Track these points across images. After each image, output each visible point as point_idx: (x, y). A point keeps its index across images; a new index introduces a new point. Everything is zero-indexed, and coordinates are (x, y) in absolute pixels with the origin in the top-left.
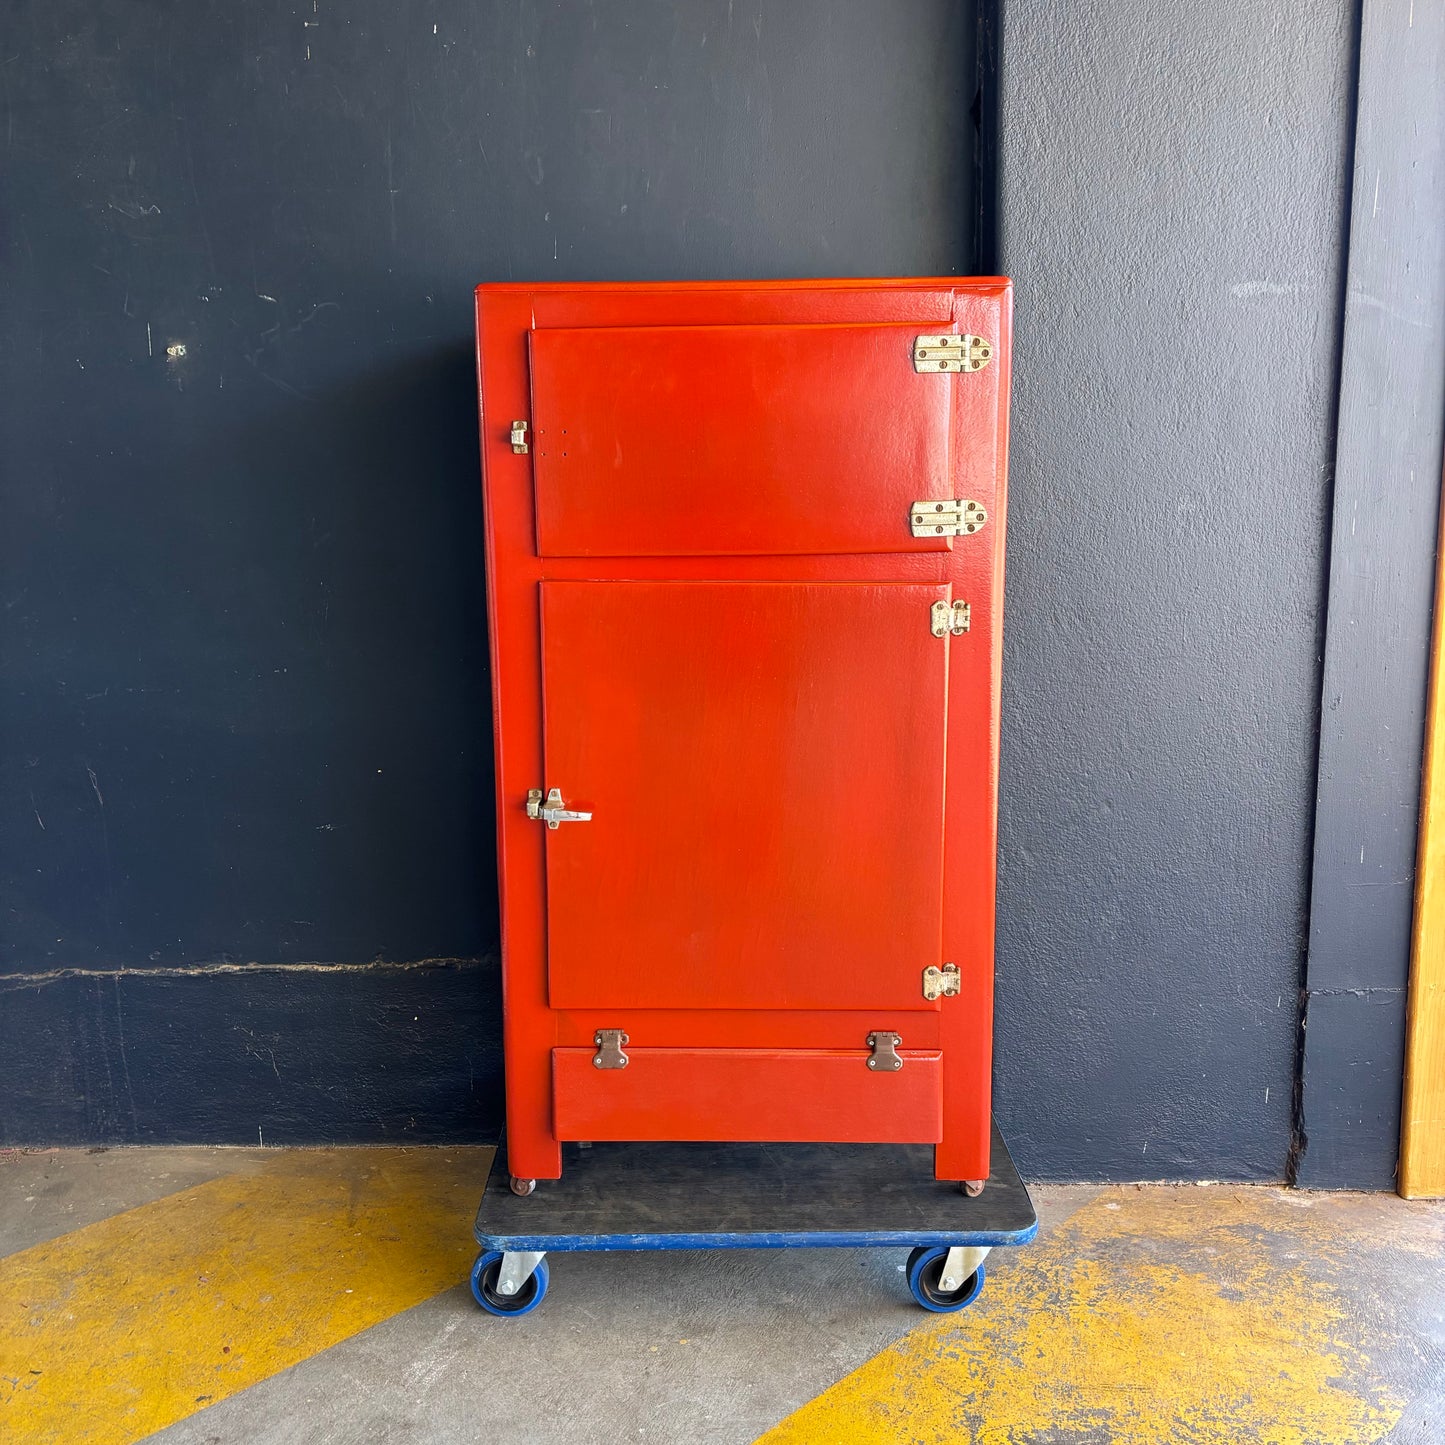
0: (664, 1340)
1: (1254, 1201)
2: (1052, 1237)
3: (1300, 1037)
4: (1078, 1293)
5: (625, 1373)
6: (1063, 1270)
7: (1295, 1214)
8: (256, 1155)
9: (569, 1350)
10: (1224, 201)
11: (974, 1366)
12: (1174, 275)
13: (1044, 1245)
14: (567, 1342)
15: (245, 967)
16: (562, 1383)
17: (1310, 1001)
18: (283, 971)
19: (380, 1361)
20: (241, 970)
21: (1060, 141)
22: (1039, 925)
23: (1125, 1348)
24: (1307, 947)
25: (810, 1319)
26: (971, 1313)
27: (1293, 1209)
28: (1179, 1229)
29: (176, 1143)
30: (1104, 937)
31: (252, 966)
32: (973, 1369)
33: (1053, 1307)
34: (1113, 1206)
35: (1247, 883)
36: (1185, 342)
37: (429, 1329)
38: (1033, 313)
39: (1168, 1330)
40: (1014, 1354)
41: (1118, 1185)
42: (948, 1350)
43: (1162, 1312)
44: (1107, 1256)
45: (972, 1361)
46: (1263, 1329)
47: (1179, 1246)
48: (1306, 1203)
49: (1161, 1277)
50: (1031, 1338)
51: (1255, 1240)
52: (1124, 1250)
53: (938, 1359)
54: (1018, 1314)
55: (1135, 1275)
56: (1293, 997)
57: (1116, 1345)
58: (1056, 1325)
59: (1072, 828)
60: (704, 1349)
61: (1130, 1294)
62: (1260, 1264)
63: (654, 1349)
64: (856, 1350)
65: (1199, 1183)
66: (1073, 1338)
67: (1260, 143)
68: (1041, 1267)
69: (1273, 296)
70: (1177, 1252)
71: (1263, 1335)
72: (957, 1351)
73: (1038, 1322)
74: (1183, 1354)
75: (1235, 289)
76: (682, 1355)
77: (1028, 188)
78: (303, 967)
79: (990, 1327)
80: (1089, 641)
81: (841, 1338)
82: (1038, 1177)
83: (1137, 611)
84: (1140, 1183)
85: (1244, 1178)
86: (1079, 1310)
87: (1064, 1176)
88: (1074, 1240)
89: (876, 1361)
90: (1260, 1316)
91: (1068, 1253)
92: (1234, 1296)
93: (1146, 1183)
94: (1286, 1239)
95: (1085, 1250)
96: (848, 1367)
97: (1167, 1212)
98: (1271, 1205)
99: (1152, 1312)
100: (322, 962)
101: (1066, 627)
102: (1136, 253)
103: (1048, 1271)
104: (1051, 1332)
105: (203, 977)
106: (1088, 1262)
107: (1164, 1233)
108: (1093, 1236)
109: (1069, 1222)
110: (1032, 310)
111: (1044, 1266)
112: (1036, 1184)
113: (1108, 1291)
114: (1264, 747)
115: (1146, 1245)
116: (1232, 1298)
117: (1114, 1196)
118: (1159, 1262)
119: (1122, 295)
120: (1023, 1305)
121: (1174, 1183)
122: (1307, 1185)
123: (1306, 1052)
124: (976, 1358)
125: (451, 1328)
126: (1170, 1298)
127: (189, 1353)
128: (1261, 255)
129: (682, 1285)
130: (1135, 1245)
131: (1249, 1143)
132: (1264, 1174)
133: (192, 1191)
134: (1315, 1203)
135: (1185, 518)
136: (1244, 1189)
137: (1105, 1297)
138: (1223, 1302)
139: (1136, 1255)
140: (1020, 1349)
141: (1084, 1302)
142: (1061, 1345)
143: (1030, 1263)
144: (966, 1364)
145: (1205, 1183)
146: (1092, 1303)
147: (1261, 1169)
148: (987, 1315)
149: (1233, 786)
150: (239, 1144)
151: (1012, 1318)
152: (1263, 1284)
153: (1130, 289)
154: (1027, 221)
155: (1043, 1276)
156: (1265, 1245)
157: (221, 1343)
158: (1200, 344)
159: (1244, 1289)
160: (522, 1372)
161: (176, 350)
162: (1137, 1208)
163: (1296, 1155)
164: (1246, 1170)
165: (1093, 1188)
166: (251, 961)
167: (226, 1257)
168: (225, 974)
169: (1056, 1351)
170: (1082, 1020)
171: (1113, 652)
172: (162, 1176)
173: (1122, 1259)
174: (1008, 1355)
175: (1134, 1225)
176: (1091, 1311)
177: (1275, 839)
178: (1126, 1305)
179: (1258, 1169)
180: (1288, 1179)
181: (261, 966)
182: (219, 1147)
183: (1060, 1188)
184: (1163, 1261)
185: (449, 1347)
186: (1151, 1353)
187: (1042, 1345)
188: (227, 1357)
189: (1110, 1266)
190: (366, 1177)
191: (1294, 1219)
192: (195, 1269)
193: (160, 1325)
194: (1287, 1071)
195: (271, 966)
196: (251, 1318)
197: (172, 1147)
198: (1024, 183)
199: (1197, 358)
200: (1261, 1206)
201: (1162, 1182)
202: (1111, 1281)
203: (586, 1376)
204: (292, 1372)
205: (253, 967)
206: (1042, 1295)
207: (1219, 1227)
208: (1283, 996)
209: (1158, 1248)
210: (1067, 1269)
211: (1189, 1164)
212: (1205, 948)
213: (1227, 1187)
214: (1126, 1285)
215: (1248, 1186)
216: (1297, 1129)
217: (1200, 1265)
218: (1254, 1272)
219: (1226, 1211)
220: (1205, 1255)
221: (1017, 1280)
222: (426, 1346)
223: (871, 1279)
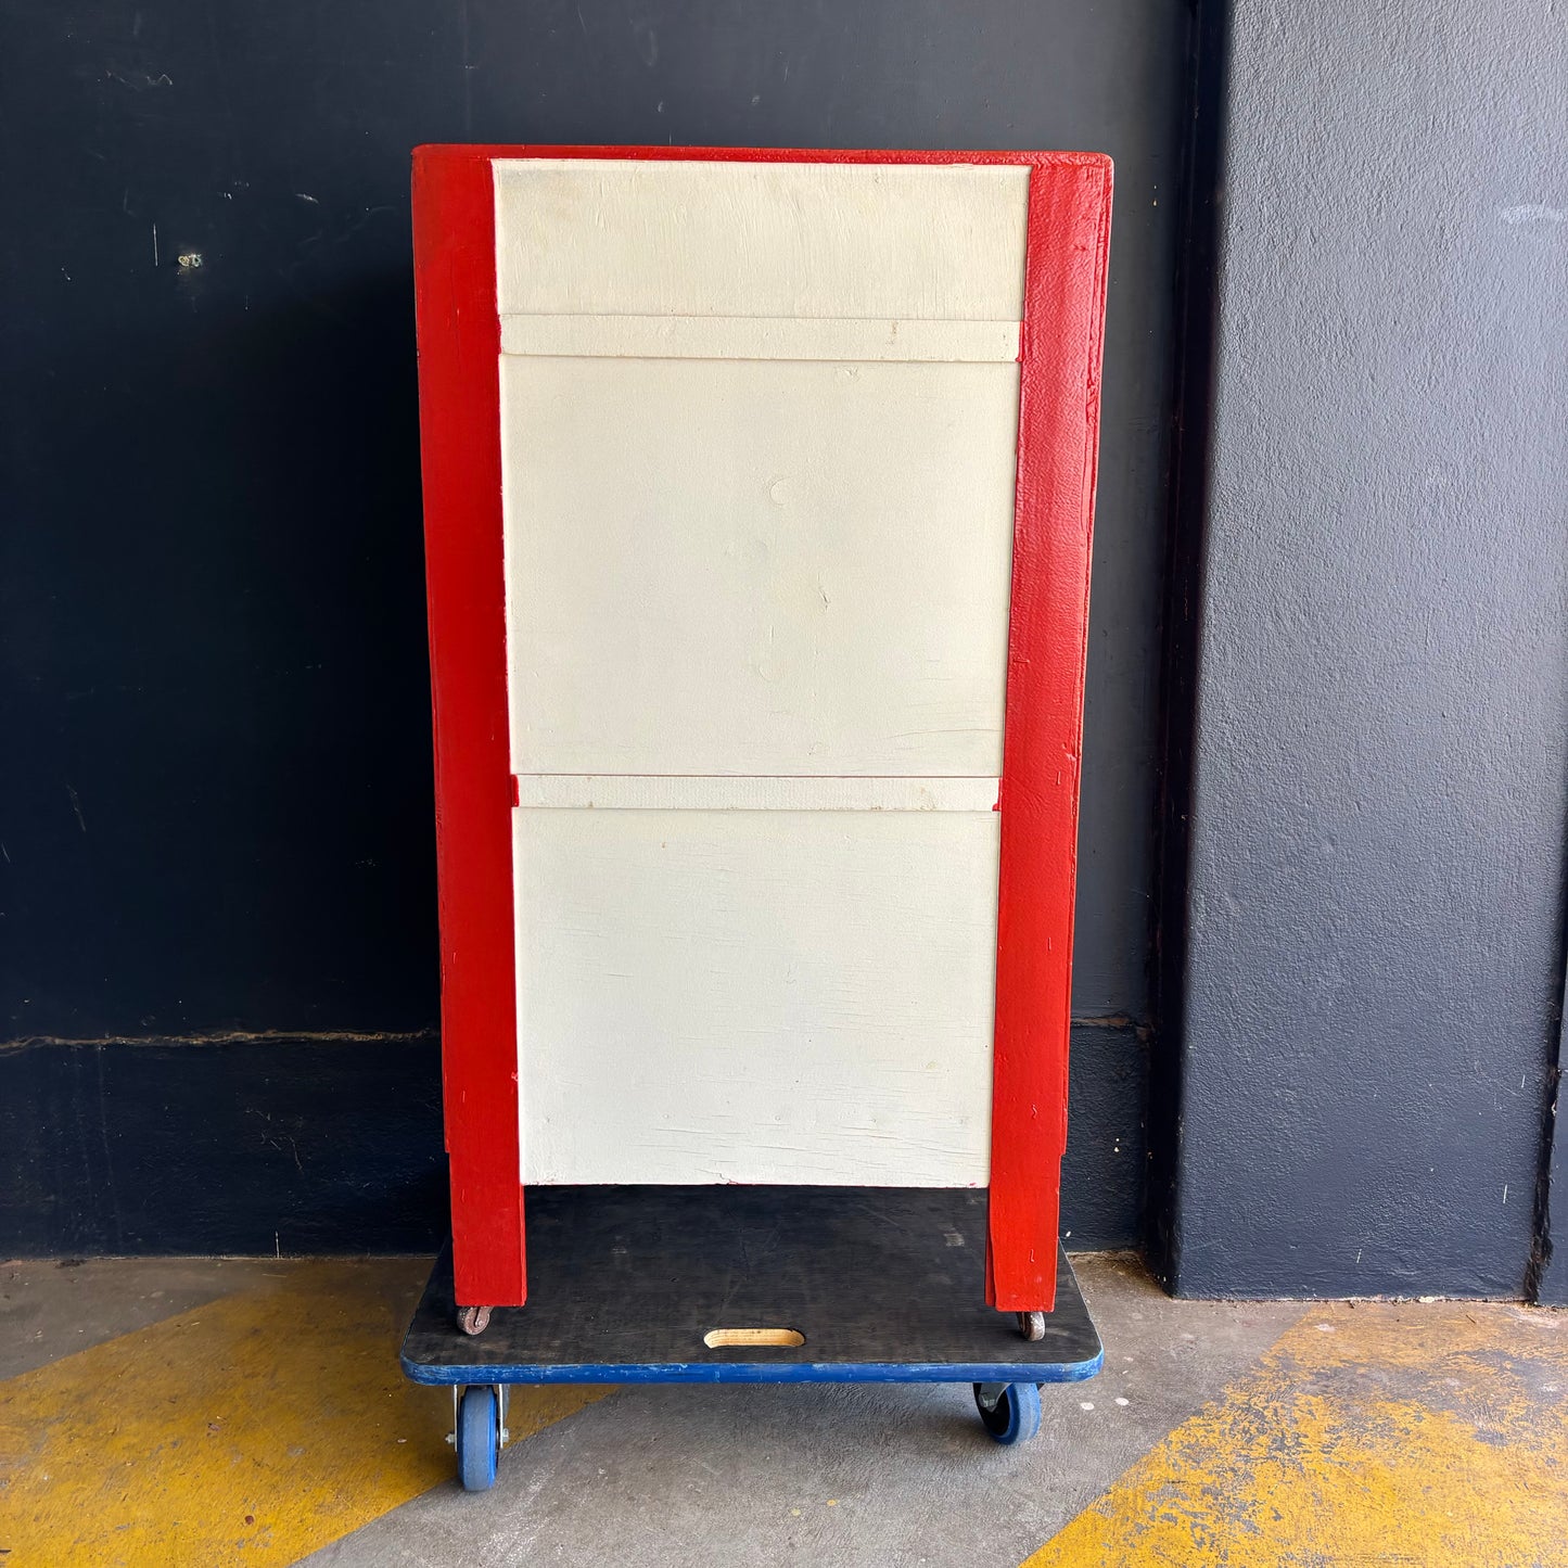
0: (807, 1501)
1: (1491, 1321)
2: (1262, 1366)
3: (1547, 1124)
4: (1306, 1436)
5: (764, 1546)
6: (1282, 1407)
7: (1543, 1337)
8: (272, 1268)
9: (689, 1516)
10: (1496, 104)
11: (1198, 1532)
12: (1434, 193)
13: (1255, 1378)
14: (685, 1504)
15: (262, 1036)
16: (685, 1559)
17: (1561, 1081)
18: (310, 1040)
19: (449, 1532)
20: (257, 1039)
21: (1302, 22)
22: (1244, 988)
23: (1378, 1507)
24: (1560, 1015)
25: (985, 1472)
26: (1182, 1464)
27: (1540, 1331)
28: (1412, 1357)
29: (170, 1254)
30: (1319, 1003)
31: (270, 1034)
32: (1197, 1535)
33: (1279, 1454)
34: (1325, 1328)
35: (1491, 940)
36: (1442, 278)
37: (507, 1488)
38: (1262, 237)
39: (1425, 1484)
40: (1245, 1516)
41: (1326, 1302)
42: (1163, 1510)
43: (1412, 1461)
44: (1331, 1389)
45: (1195, 1525)
46: (1537, 1480)
47: (1416, 1377)
48: (1553, 1323)
49: (1402, 1415)
50: (1262, 1495)
51: (1503, 1369)
52: (1351, 1381)
53: (1152, 1523)
54: (1239, 1464)
55: (1370, 1414)
56: (1539, 1076)
57: (1367, 1503)
58: (1287, 1478)
59: (1286, 870)
60: (859, 1511)
61: (1369, 1437)
62: (1516, 1398)
63: (796, 1513)
64: (1048, 1512)
65: (1422, 1299)
66: (1313, 1494)
67: (1540, 36)
68: (1255, 1404)
69: (1550, 222)
70: (1413, 1384)
71: (1541, 1488)
72: (1174, 1512)
73: (1265, 1472)
74: (1450, 1514)
75: (1505, 214)
76: (833, 1520)
77: (1261, 79)
78: (334, 1036)
79: (1208, 1480)
80: (1315, 642)
81: (1026, 1496)
82: (1232, 1292)
83: (1372, 606)
84: (1352, 1299)
85: (1475, 1293)
86: (1313, 1461)
87: (1262, 1291)
88: (1287, 1369)
89: (1075, 1527)
90: (1531, 1465)
91: (1284, 1385)
92: (1494, 1439)
93: (1359, 1299)
94: (1540, 1368)
95: (1304, 1382)
96: (1042, 1535)
97: (1392, 1335)
98: (1511, 1325)
99: (1401, 1460)
100: (359, 1030)
101: (1288, 624)
102: (1389, 165)
103: (1264, 1408)
104: (1284, 1487)
105: (209, 1047)
106: (1310, 1397)
107: (1392, 1360)
108: (1309, 1364)
109: (1277, 1347)
110: (1260, 233)
111: (1258, 1403)
112: (1229, 1301)
113: (1343, 1434)
114: (1517, 774)
115: (1375, 1375)
116: (1492, 1441)
117: (1325, 1315)
118: (1395, 1398)
119: (1369, 217)
120: (1243, 1453)
121: (1392, 1299)
122: (1551, 1301)
123: (1554, 1143)
124: (1199, 1521)
125: (535, 1488)
126: (1419, 1443)
127: (201, 1524)
128: (1537, 172)
129: (820, 1429)
130: (1363, 1376)
131: (1482, 1251)
132: (1498, 1288)
133: (193, 1314)
134: (1562, 1323)
135: (1434, 495)
136: (1476, 1306)
137: (1340, 1442)
138: (1483, 1447)
139: (1366, 1388)
140: (1250, 1509)
141: (1316, 1449)
142: (1300, 1503)
143: (1240, 1398)
144: (1188, 1530)
145: (1429, 1300)
146: (1327, 1449)
147: (1496, 1282)
148: (1201, 1465)
149: (1478, 821)
150: (249, 1252)
151: (1232, 1470)
152: (1526, 1424)
153: (1379, 210)
154: (1259, 122)
155: (1260, 1415)
156: (1516, 1374)
157: (241, 1511)
158: (1461, 281)
159: (1504, 1431)
160: (632, 1546)
161: (190, 260)
162: (1354, 1330)
163: (1538, 1266)
164: (1477, 1284)
165: (1297, 1305)
166: (270, 1028)
167: (242, 1397)
168: (238, 1043)
169: (1296, 1511)
170: (1290, 1103)
171: (1343, 656)
172: (154, 1295)
173: (1350, 1393)
174: (1238, 1518)
175: (1355, 1352)
176: (1327, 1460)
177: (1526, 885)
178: (1369, 1453)
179: (1493, 1284)
180: (1527, 1294)
181: (282, 1035)
182: (225, 1258)
183: (1258, 1305)
184: (1400, 1396)
185: (535, 1512)
186: (1411, 1513)
187: (1276, 1504)
188: (251, 1530)
189: (1338, 1402)
190: (411, 1294)
191: (1543, 1344)
192: (202, 1414)
193: (161, 1487)
194: (1529, 1165)
195: (295, 1035)
196: (278, 1477)
197: (166, 1259)
198: (1257, 75)
199: (1456, 298)
200: (1501, 1327)
201: (1377, 1298)
202: (1342, 1421)
203: (715, 1548)
204: (338, 1548)
205: (273, 1035)
206: (1263, 1439)
207: (1457, 1353)
208: (1528, 1075)
209: (1390, 1380)
210: (1287, 1406)
211: (1410, 1276)
212: (1438, 1016)
213: (1455, 1304)
214: (1362, 1426)
215: (1479, 1303)
216: (1540, 1235)
217: (1445, 1401)
218: (1511, 1409)
219: (1460, 1334)
220: (1446, 1387)
221: (1230, 1420)
222: (506, 1511)
223: (1051, 1420)
